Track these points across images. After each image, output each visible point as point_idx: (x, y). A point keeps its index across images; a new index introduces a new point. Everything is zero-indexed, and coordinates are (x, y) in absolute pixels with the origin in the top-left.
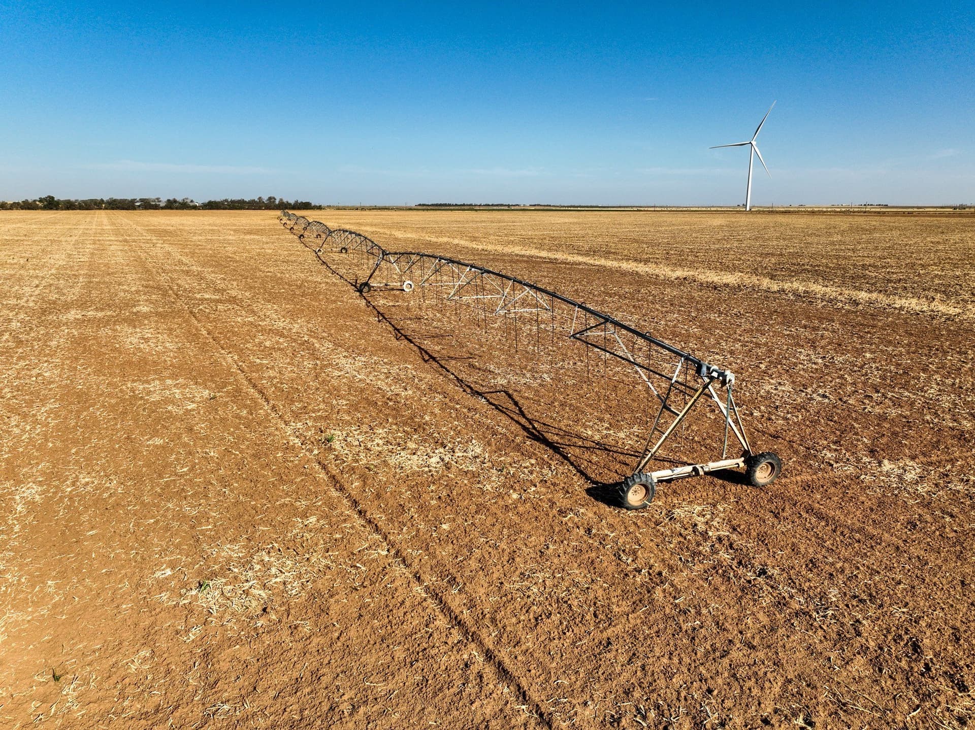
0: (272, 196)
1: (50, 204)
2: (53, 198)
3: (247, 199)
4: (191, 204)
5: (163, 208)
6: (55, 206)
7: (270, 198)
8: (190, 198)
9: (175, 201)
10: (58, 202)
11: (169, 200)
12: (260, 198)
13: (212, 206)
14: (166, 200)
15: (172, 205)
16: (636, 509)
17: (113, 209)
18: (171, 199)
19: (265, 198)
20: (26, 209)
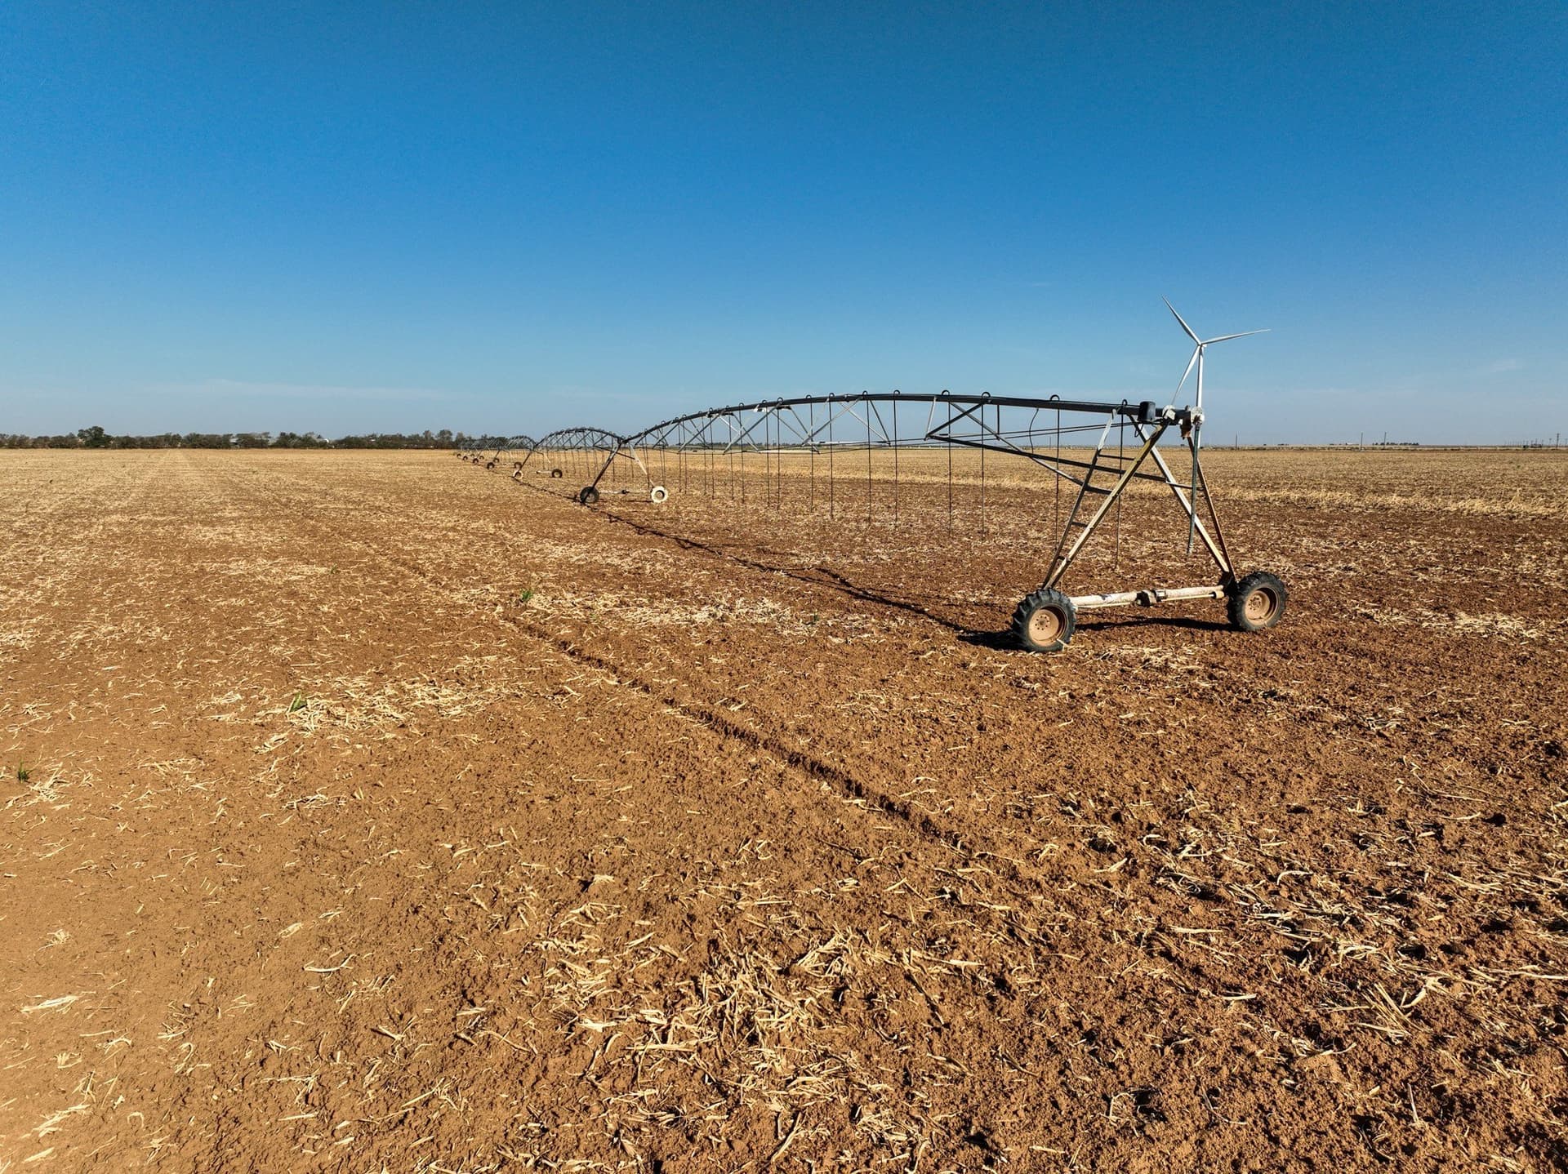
0: (446, 429)
1: (96, 440)
2: (101, 430)
3: (406, 434)
4: (318, 441)
5: (273, 446)
6: (104, 443)
7: (443, 433)
8: (317, 433)
9: (293, 436)
10: (109, 438)
11: (283, 434)
12: (427, 432)
13: (350, 443)
14: (278, 435)
15: (286, 442)
16: (1044, 651)
17: (194, 447)
18: (288, 433)
19: (435, 433)
20: (57, 447)
